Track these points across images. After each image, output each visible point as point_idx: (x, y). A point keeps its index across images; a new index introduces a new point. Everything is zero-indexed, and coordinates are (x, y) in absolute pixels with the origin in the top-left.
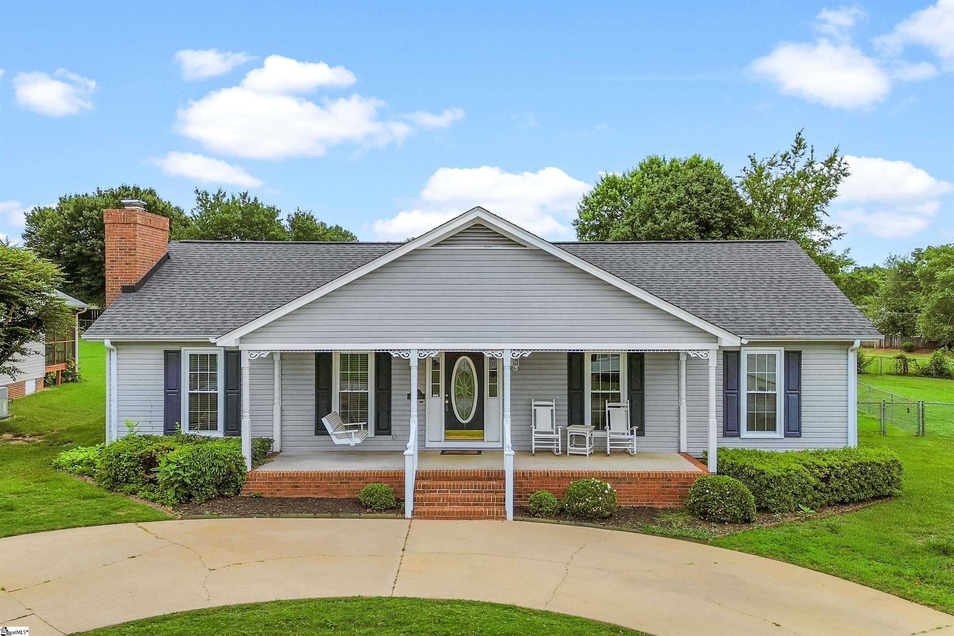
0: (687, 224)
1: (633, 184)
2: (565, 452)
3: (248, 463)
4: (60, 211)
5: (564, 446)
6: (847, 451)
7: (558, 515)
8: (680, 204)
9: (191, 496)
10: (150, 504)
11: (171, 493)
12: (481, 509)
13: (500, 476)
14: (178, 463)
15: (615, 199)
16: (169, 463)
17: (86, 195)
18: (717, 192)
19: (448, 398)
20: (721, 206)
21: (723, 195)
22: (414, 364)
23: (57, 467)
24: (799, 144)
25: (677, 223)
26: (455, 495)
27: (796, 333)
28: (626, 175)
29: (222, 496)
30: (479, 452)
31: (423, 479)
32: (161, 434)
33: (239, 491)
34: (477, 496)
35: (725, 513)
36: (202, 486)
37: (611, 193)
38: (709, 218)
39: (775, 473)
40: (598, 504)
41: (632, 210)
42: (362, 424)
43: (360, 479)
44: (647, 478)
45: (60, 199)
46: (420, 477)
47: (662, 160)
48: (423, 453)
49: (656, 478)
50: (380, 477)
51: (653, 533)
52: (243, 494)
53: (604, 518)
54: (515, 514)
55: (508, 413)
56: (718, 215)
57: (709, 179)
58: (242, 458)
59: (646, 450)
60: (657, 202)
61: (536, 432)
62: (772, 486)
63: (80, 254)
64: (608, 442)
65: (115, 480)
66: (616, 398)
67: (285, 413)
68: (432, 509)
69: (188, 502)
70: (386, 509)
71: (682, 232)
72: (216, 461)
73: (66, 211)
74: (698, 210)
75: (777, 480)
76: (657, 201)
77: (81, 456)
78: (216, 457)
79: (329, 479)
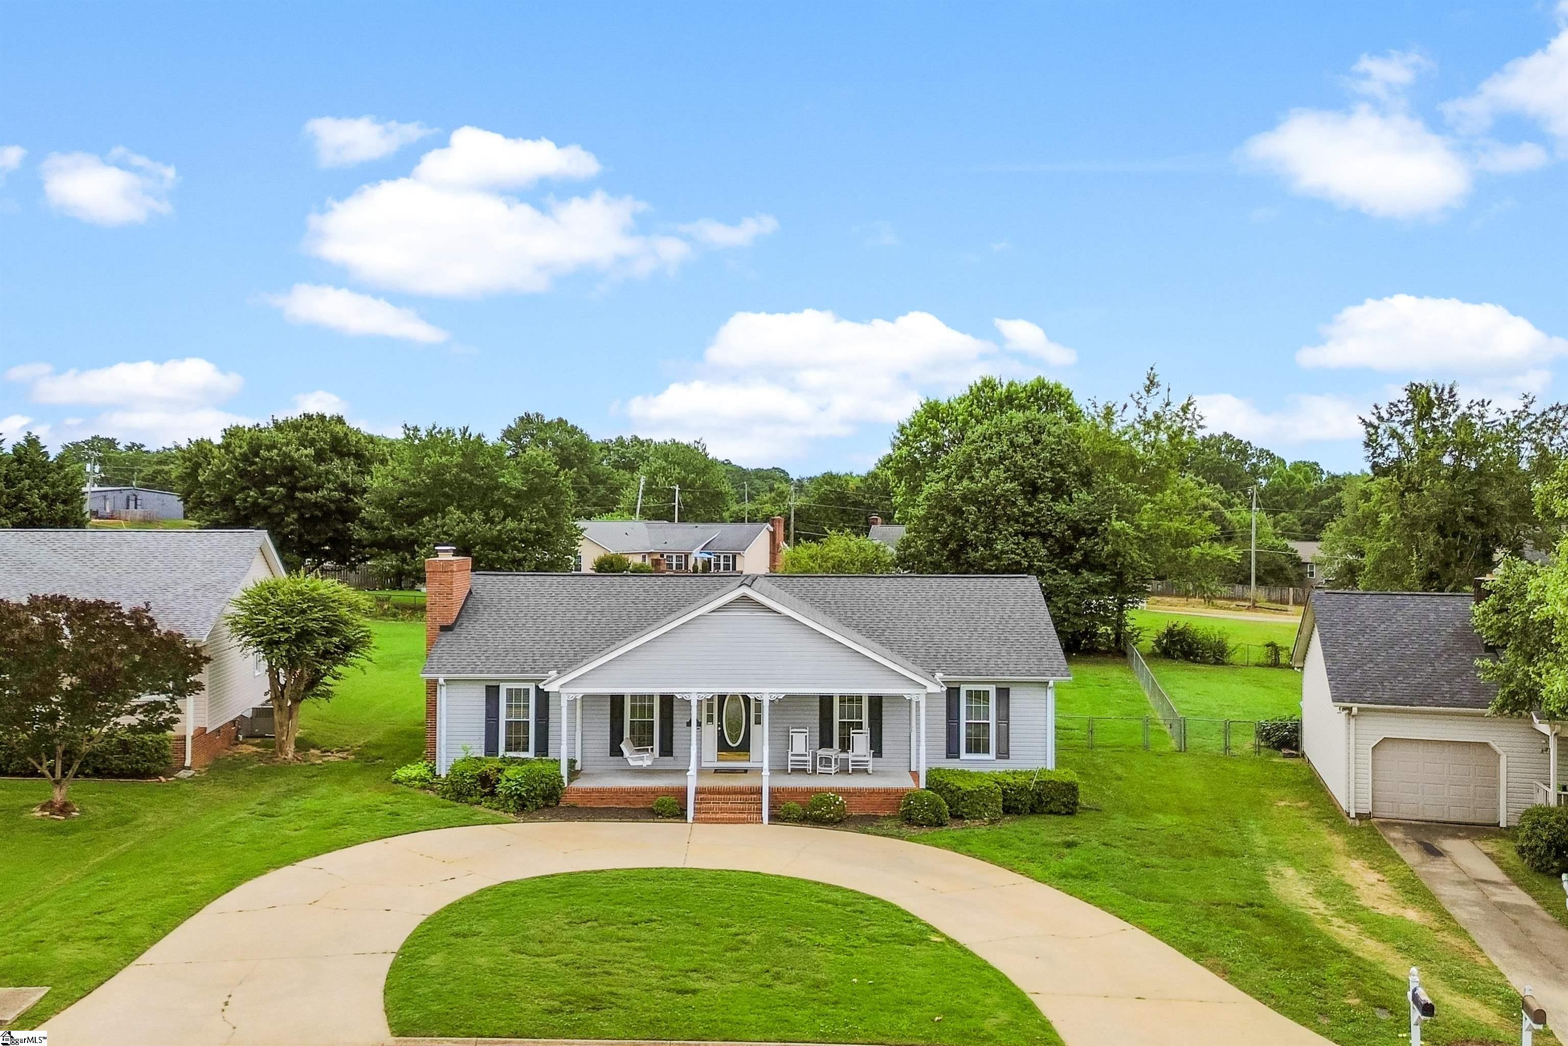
0: (1009, 486)
1: (959, 415)
2: (814, 771)
3: (565, 780)
4: (226, 447)
5: (814, 766)
6: (1043, 771)
7: (801, 820)
8: (1002, 459)
9: (525, 806)
10: (494, 812)
11: (511, 803)
12: (745, 816)
13: (759, 791)
14: (516, 780)
15: (935, 434)
16: (508, 780)
17: (258, 425)
18: (1047, 445)
19: (721, 726)
20: (1051, 463)
21: (1053, 449)
22: (694, 704)
23: (397, 781)
24: (1151, 382)
25: (998, 484)
26: (725, 806)
27: (1003, 674)
28: (952, 401)
29: (547, 806)
30: (746, 771)
31: (700, 793)
32: (483, 756)
33: (558, 802)
34: (741, 806)
35: (923, 819)
36: (533, 798)
37: (931, 426)
38: (1036, 478)
39: (969, 789)
40: (831, 812)
41: (948, 461)
42: (650, 747)
43: (653, 793)
44: (872, 792)
45: (225, 430)
46: (698, 791)
47: (997, 382)
48: (701, 772)
49: (879, 793)
50: (668, 791)
51: (868, 833)
52: (561, 804)
53: (836, 823)
54: (769, 820)
55: (766, 742)
56: (1046, 474)
57: (1040, 427)
58: (561, 777)
59: (880, 769)
60: (978, 453)
61: (792, 755)
62: (966, 798)
63: (255, 504)
64: (850, 763)
65: (460, 793)
66: (859, 725)
67: (585, 738)
68: (708, 816)
69: (522, 810)
70: (673, 816)
71: (1003, 495)
72: (543, 779)
73: (238, 450)
74: (1023, 468)
75: (970, 794)
76: (977, 451)
77: (414, 774)
78: (543, 776)
79: (629, 793)
